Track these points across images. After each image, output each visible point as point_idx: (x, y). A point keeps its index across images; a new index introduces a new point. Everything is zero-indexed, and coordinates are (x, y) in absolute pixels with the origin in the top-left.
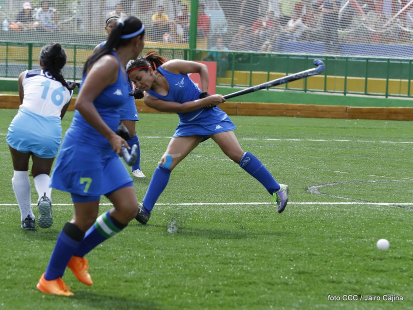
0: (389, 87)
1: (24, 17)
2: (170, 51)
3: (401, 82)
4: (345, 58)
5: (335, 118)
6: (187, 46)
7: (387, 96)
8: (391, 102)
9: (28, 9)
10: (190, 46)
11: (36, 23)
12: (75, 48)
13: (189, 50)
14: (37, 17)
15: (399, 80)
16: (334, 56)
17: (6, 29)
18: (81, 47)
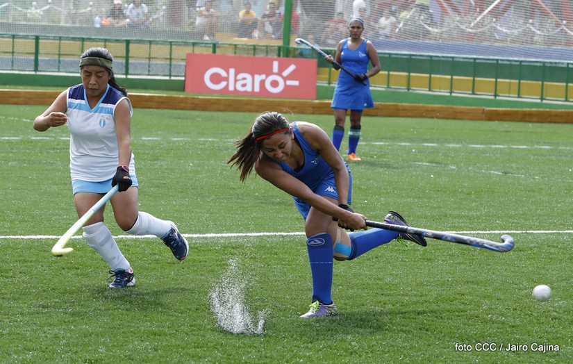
0: (498, 87)
1: (116, 13)
2: (263, 48)
3: (510, 83)
4: (451, 57)
5: (447, 118)
6: (280, 43)
7: (496, 96)
8: (501, 103)
9: (119, 4)
10: (284, 43)
11: (128, 20)
12: (171, 45)
13: (283, 47)
14: (128, 13)
15: (508, 81)
16: (440, 55)
17: (98, 26)
18: (178, 44)
